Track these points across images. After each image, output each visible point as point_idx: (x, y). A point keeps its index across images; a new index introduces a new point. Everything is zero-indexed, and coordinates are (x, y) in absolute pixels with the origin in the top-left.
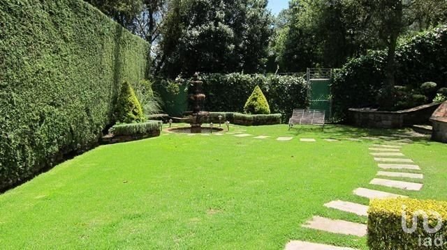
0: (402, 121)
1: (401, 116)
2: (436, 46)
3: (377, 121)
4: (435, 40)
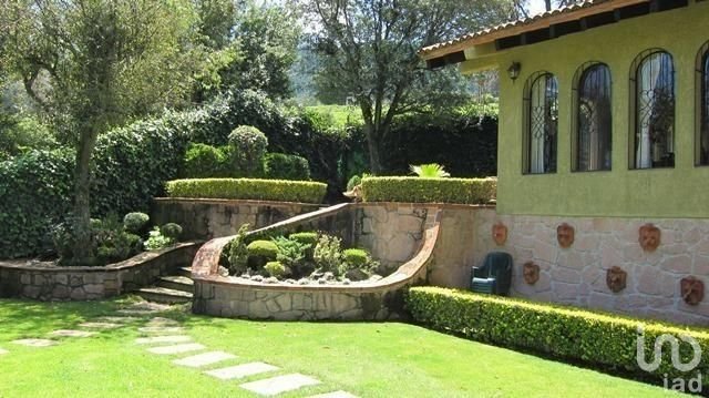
0: (120, 284)
1: (119, 275)
2: (140, 155)
3: (73, 287)
4: (137, 143)
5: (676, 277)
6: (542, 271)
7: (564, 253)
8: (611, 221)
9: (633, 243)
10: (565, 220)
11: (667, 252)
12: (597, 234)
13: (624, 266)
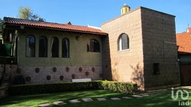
5: (59, 76)
6: (31, 78)
7: (37, 74)
8: (47, 67)
9: (52, 71)
10: (37, 67)
11: (58, 72)
12: (44, 69)
13: (50, 75)
